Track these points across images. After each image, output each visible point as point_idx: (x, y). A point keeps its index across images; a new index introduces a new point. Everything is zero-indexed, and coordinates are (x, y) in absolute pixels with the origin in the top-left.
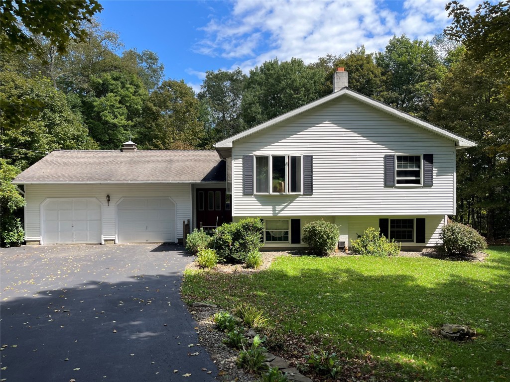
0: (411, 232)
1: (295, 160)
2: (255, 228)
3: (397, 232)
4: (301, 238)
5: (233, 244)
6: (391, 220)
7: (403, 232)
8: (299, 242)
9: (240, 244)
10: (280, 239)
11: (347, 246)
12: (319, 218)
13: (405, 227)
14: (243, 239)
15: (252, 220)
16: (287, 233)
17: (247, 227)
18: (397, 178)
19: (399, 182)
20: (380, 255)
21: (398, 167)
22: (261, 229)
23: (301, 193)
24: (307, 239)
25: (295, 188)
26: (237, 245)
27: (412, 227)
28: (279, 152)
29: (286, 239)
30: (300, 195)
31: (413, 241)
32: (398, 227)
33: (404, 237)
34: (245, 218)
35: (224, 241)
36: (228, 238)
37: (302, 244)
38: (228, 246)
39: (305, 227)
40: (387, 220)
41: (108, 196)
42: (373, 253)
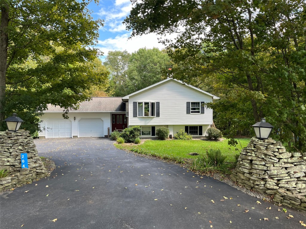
0: (197, 131)
1: (153, 104)
2: (138, 129)
3: (192, 131)
4: (155, 134)
5: (130, 135)
6: (189, 127)
7: (194, 131)
8: (155, 135)
9: (133, 135)
10: (147, 134)
11: (172, 136)
12: (162, 126)
13: (195, 129)
14: (134, 134)
15: (137, 127)
16: (150, 132)
17: (135, 129)
18: (191, 111)
19: (192, 112)
20: (184, 140)
21: (192, 106)
22: (140, 130)
23: (155, 116)
24: (158, 134)
25: (153, 115)
26: (131, 136)
27: (197, 129)
28: (147, 101)
29: (150, 134)
30: (155, 117)
31: (198, 135)
32: (192, 129)
33: (194, 133)
34: (134, 126)
35: (127, 134)
36: (128, 133)
37: (156, 136)
38: (128, 136)
39: (156, 129)
40: (188, 126)
41: (75, 118)
42: (182, 139)
